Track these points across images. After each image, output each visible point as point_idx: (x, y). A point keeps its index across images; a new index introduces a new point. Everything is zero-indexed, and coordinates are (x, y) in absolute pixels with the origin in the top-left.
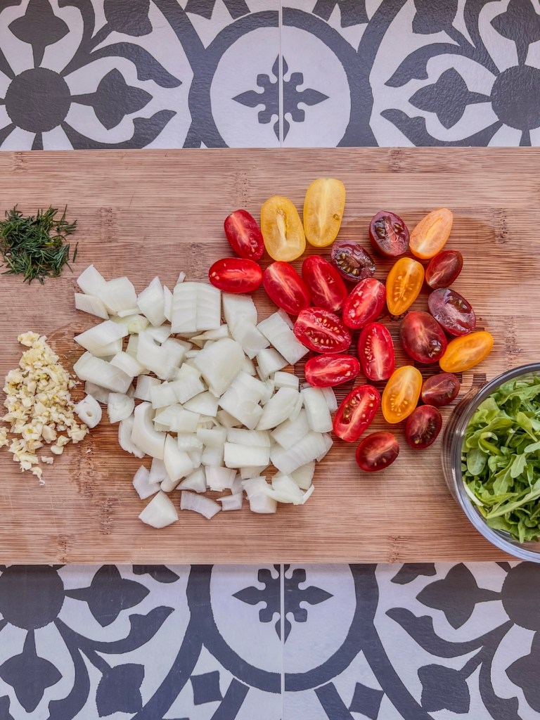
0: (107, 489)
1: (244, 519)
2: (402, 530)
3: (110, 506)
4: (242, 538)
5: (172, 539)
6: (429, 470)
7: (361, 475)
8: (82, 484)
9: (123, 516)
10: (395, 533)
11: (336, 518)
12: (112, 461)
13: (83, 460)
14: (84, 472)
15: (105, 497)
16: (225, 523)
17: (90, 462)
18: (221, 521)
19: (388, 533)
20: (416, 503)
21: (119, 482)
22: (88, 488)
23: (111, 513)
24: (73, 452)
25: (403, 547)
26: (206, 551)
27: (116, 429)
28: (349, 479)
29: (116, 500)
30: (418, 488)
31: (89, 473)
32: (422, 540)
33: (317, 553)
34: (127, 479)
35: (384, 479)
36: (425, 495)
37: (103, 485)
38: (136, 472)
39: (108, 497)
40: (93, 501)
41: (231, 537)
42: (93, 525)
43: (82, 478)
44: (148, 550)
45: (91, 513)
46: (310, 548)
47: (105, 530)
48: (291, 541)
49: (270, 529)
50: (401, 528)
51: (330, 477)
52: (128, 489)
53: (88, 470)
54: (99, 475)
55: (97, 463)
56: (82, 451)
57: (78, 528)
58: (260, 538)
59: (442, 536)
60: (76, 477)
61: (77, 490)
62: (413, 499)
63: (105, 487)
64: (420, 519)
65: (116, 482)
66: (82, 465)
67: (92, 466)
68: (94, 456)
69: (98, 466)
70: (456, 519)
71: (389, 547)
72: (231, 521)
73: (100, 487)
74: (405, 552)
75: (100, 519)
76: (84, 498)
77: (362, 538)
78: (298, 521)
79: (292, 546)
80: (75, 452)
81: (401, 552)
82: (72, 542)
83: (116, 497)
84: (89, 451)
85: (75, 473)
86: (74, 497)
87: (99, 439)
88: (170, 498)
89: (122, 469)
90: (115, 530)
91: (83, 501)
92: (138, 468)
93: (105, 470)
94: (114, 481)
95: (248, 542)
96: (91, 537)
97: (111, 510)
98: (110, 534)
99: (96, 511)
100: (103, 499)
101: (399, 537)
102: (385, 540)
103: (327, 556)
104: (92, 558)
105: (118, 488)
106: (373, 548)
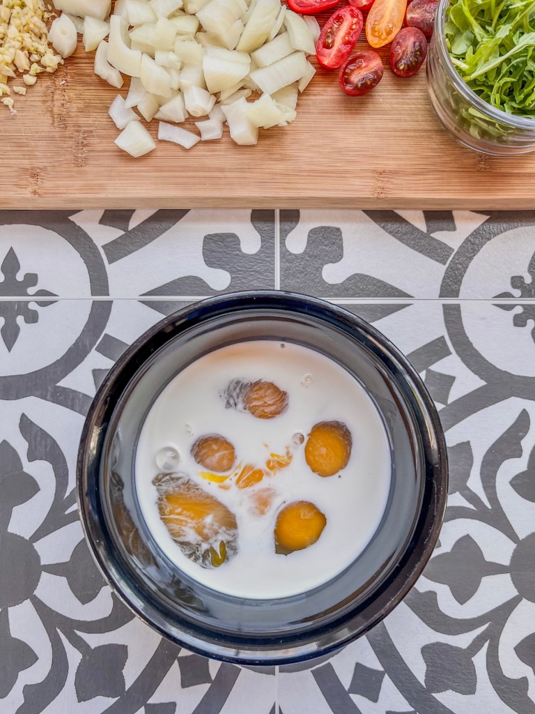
0: (82, 120)
1: (224, 151)
2: (387, 165)
3: (85, 138)
4: (222, 170)
5: (148, 171)
6: (414, 106)
7: (345, 110)
8: (56, 116)
9: (99, 148)
10: (381, 168)
11: (319, 152)
12: (88, 93)
13: (57, 92)
14: (57, 104)
15: (79, 129)
16: (204, 156)
17: (64, 93)
18: (199, 153)
19: (372, 167)
20: (401, 138)
21: (95, 114)
22: (62, 120)
23: (86, 145)
24: (47, 82)
25: (388, 181)
26: (184, 184)
27: (92, 61)
28: (332, 113)
29: (91, 132)
30: (403, 123)
31: (63, 105)
32: (408, 175)
33: (299, 186)
34: (103, 111)
35: (368, 114)
36: (410, 130)
37: (77, 116)
38: (111, 104)
39: (83, 129)
40: (67, 133)
41: (210, 170)
42: (67, 157)
43: (56, 110)
44: (125, 182)
45: (65, 145)
46: (292, 181)
47: (80, 162)
48: (273, 173)
49: (250, 161)
50: (385, 162)
51: (312, 111)
52: (104, 121)
53: (63, 102)
54: (74, 107)
55: (72, 94)
56: (57, 83)
57: (51, 160)
58: (241, 170)
59: (429, 171)
60: (50, 109)
61: (51, 122)
62: (398, 134)
63: (80, 119)
64: (406, 154)
65: (91, 114)
66: (56, 97)
67: (67, 98)
68: (69, 87)
69: (72, 97)
70: (443, 154)
71: (374, 181)
72: (210, 153)
73: (74, 119)
74: (391, 186)
75: (74, 151)
76: (57, 129)
77: (346, 172)
78: (280, 154)
79: (274, 179)
80: (49, 83)
81: (387, 185)
82: (45, 175)
83: (91, 129)
84: (64, 82)
85: (48, 104)
86: (46, 129)
87: (75, 71)
88: (148, 130)
89: (98, 101)
90: (89, 162)
91: (57, 133)
92: (113, 99)
93: (80, 101)
94: (89, 113)
95: (227, 174)
96: (64, 169)
97: (85, 142)
98: (85, 166)
99: (71, 143)
100: (78, 131)
101: (384, 172)
102: (370, 174)
103: (310, 189)
104: (65, 191)
105: (93, 120)
106: (357, 182)
